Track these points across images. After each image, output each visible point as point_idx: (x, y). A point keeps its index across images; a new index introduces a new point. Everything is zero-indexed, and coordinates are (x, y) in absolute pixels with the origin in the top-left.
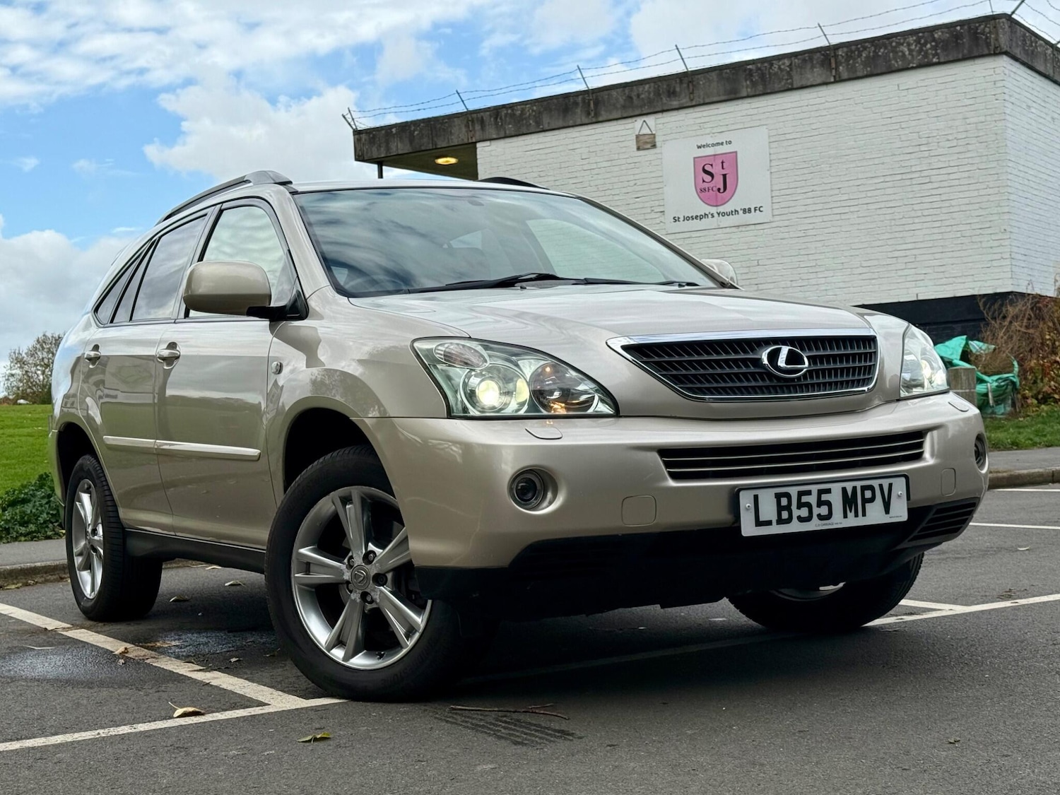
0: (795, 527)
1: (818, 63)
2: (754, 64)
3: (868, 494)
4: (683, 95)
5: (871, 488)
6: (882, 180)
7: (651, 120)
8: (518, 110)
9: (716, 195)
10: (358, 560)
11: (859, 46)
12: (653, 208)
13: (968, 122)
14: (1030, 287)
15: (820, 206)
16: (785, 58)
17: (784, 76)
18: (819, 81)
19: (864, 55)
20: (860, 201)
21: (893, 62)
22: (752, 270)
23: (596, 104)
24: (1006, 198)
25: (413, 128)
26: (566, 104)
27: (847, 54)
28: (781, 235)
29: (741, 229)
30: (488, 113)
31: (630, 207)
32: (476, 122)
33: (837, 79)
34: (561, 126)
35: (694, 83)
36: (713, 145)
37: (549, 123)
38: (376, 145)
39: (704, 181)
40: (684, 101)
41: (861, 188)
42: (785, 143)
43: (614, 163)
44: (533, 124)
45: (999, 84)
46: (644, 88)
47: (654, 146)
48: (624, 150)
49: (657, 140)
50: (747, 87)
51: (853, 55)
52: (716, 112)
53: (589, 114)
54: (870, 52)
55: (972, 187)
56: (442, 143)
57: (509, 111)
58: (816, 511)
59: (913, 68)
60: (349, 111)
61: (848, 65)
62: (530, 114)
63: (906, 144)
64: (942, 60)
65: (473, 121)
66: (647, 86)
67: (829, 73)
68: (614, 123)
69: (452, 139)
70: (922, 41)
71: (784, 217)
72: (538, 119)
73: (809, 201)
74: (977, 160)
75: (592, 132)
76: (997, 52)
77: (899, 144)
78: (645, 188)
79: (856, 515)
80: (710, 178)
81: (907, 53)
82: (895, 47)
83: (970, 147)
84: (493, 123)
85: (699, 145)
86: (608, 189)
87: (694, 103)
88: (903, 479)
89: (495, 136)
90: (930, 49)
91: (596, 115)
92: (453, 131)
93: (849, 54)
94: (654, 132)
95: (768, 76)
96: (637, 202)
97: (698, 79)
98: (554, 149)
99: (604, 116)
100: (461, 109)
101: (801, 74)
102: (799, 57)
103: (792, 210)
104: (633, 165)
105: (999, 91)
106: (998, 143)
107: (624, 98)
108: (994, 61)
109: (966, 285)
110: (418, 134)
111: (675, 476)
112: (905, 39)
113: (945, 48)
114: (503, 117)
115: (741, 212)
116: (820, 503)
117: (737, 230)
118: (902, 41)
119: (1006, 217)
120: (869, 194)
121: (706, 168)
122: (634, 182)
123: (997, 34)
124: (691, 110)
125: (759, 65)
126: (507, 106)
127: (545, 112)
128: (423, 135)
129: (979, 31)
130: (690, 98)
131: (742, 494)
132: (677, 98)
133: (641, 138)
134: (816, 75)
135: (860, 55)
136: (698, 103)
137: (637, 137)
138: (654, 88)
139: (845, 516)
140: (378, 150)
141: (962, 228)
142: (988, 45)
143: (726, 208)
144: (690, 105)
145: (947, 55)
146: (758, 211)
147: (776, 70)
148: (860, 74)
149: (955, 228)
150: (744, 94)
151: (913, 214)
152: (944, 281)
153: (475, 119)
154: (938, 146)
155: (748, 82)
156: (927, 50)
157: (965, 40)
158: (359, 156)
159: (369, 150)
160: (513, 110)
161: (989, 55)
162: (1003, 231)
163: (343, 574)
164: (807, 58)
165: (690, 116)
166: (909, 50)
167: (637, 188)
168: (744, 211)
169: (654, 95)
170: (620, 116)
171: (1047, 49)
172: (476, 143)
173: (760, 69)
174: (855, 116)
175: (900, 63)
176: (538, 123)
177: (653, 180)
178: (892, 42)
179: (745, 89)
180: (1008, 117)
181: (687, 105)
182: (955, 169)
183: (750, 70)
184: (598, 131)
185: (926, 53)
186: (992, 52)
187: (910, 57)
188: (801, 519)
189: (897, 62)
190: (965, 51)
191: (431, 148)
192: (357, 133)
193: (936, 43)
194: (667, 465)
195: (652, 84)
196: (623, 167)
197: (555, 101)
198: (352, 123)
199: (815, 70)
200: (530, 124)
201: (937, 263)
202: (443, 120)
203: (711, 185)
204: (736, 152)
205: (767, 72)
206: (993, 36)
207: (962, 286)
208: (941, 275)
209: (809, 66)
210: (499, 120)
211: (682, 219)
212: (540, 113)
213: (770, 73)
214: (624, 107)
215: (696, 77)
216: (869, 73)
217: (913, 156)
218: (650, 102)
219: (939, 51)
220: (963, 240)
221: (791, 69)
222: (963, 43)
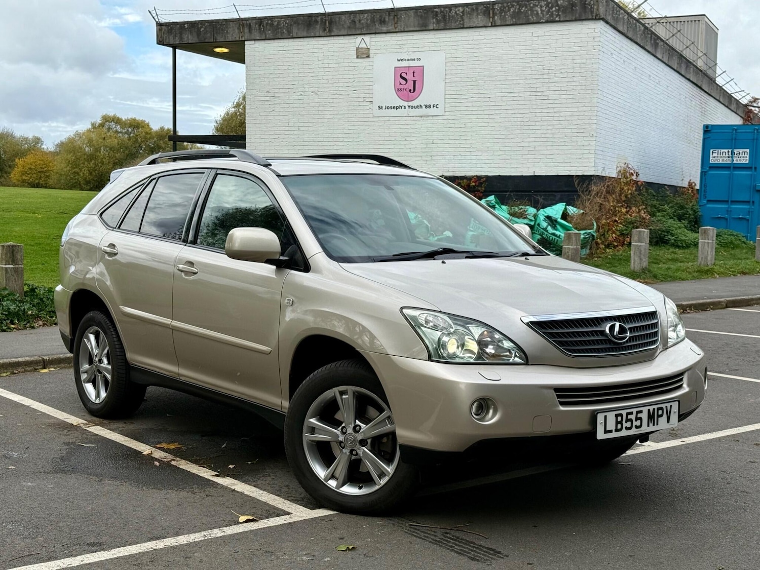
0: (624, 433)
1: (481, 12)
2: (439, 8)
3: (660, 412)
4: (390, 24)
5: (662, 408)
6: (517, 95)
7: (367, 38)
8: (275, 21)
9: (408, 94)
10: (350, 430)
11: (509, 4)
12: (365, 99)
13: (575, 62)
14: (604, 172)
15: (476, 108)
16: (459, 7)
17: (458, 18)
18: (481, 25)
19: (512, 10)
20: (503, 107)
21: (530, 17)
22: (429, 146)
23: (331, 23)
24: (595, 114)
25: (200, 26)
26: (310, 21)
27: (500, 8)
28: (449, 125)
29: (423, 118)
30: (254, 21)
31: (350, 96)
32: (245, 26)
33: (493, 25)
34: (305, 36)
35: (399, 17)
36: (408, 60)
37: (297, 33)
38: (173, 35)
39: (400, 84)
40: (390, 28)
41: (504, 99)
42: (456, 64)
43: (340, 65)
44: (286, 32)
45: (597, 39)
46: (364, 16)
47: (368, 57)
48: (347, 57)
49: (370, 52)
50: (433, 23)
51: (505, 9)
52: (411, 38)
53: (325, 30)
54: (515, 9)
55: (574, 105)
56: (220, 39)
57: (269, 22)
58: (635, 423)
59: (542, 23)
60: (155, 9)
61: (501, 16)
62: (283, 26)
63: (534, 72)
64: (561, 20)
65: (243, 25)
66: (366, 15)
67: (488, 20)
68: (342, 38)
69: (228, 37)
70: (550, 5)
71: (451, 113)
72: (289, 29)
73: (470, 104)
74: (579, 88)
75: (327, 42)
76: (597, 18)
77: (530, 72)
78: (361, 84)
79: (654, 425)
80: (405, 82)
81: (540, 12)
82: (533, 7)
83: (575, 79)
84: (257, 28)
85: (399, 59)
86: (335, 83)
87: (397, 30)
88: (676, 402)
89: (258, 38)
90: (555, 11)
91: (330, 31)
92: (229, 31)
93: (502, 8)
94: (369, 47)
95: (448, 17)
96: (354, 93)
97: (401, 14)
98: (299, 51)
99: (335, 32)
100: (236, 16)
101: (470, 19)
102: (469, 7)
103: (457, 109)
104: (353, 68)
105: (596, 44)
106: (593, 78)
107: (350, 21)
108: (595, 23)
109: (565, 169)
110: (203, 31)
111: (562, 404)
112: (539, 3)
113: (564, 12)
114: (265, 25)
115: (424, 107)
116: (637, 419)
117: (420, 119)
118: (537, 4)
119: (594, 126)
120: (508, 103)
121: (403, 75)
122: (353, 80)
123: (598, 6)
124: (394, 35)
125: (442, 9)
126: (268, 18)
127: (295, 25)
128: (207, 31)
129: (587, 3)
130: (395, 26)
131: (599, 415)
132: (386, 25)
133: (360, 50)
134: (479, 20)
135: (509, 10)
136: (400, 30)
137: (357, 49)
138: (371, 17)
139: (648, 426)
140: (174, 39)
141: (565, 131)
142: (592, 12)
143: (414, 103)
144: (394, 31)
145: (566, 16)
146: (435, 107)
147: (453, 14)
148: (508, 23)
149: (561, 131)
150: (432, 28)
151: (536, 119)
152: (552, 165)
153: (245, 24)
154: (555, 76)
155: (434, 20)
156: (553, 12)
157: (577, 8)
158: (160, 41)
159: (167, 37)
160: (272, 21)
161: (592, 19)
162: (591, 135)
163: (338, 437)
164: (474, 8)
165: (393, 38)
166: (541, 10)
167: (355, 84)
168: (426, 106)
169: (371, 21)
170: (346, 34)
171: (625, 16)
172: (244, 41)
173: (442, 12)
174: (503, 50)
175: (535, 18)
176: (289, 32)
177: (367, 80)
178: (531, 3)
179: (432, 24)
180: (600, 62)
181: (393, 31)
182: (564, 92)
183: (437, 12)
184: (330, 42)
185: (552, 13)
186: (594, 18)
187: (541, 15)
188: (627, 428)
189: (533, 17)
190: (577, 15)
191: (212, 41)
192: (159, 25)
193: (559, 8)
194: (559, 397)
195: (370, 14)
196: (346, 69)
197: (302, 18)
198: (156, 17)
199: (479, 17)
200: (284, 32)
201: (548, 152)
202: (222, 22)
203: (405, 87)
204: (423, 66)
205: (447, 14)
206: (595, 7)
207: (563, 169)
208: (550, 161)
209: (475, 14)
210: (262, 27)
211: (384, 108)
212: (291, 25)
213: (449, 16)
214: (349, 28)
215: (400, 12)
216: (514, 23)
217: (538, 81)
218: (368, 26)
219: (560, 13)
220: (566, 139)
221: (463, 15)
222: (576, 10)
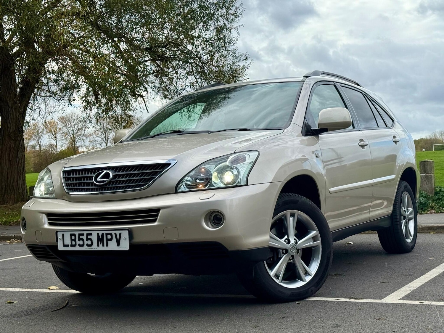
0: (77, 248)
3: (109, 237)
5: (111, 234)
58: (86, 242)
79: (103, 246)
88: (127, 231)
116: (88, 239)
131: (58, 233)
139: (98, 246)
188: (80, 245)
